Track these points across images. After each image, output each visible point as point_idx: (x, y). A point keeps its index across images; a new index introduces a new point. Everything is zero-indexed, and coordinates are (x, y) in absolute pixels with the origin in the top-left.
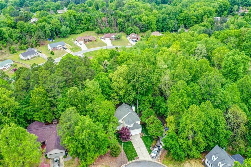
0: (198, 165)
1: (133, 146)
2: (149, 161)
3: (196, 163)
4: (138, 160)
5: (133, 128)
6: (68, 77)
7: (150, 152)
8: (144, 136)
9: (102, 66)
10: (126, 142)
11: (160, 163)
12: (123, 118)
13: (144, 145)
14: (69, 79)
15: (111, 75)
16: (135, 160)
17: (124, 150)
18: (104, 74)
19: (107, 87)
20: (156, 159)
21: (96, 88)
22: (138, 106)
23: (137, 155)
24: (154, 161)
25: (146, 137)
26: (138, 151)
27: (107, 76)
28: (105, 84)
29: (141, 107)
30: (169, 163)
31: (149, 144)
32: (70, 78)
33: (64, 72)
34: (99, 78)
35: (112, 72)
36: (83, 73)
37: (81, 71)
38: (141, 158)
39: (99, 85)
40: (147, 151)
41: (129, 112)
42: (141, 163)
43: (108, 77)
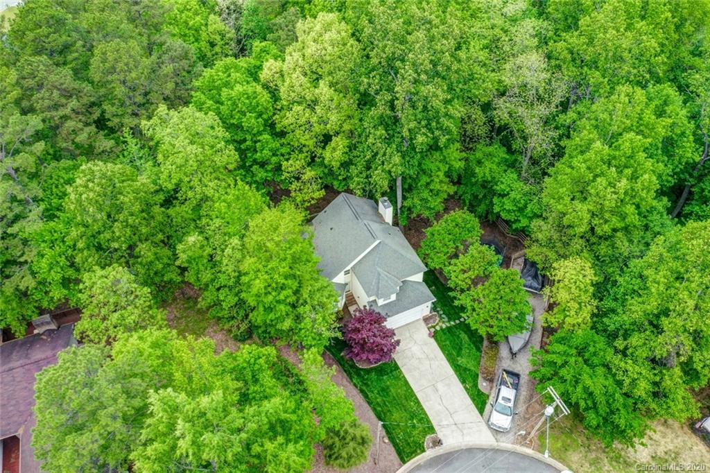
0: (677, 436)
1: (406, 383)
2: (483, 450)
3: (669, 431)
4: (439, 451)
5: (396, 308)
6: (56, 107)
7: (480, 401)
8: (441, 329)
9: (218, 19)
10: (375, 369)
11: (529, 451)
12: (348, 268)
13: (449, 370)
14: (65, 118)
15: (270, 67)
16: (429, 453)
17: (374, 410)
18: (237, 68)
19: (260, 133)
20: (511, 436)
21: (212, 147)
22: (404, 198)
23: (431, 429)
24: (506, 444)
25: (449, 329)
26: (432, 407)
27: (254, 73)
28: (250, 121)
29: (416, 201)
30: (565, 449)
31: (471, 365)
32: (67, 111)
33: (31, 83)
34: (219, 89)
35: (274, 50)
36: (133, 75)
37: (120, 66)
38: (451, 439)
39: (220, 132)
40: (469, 401)
41: (375, 238)
42: (457, 464)
43: (256, 79)
